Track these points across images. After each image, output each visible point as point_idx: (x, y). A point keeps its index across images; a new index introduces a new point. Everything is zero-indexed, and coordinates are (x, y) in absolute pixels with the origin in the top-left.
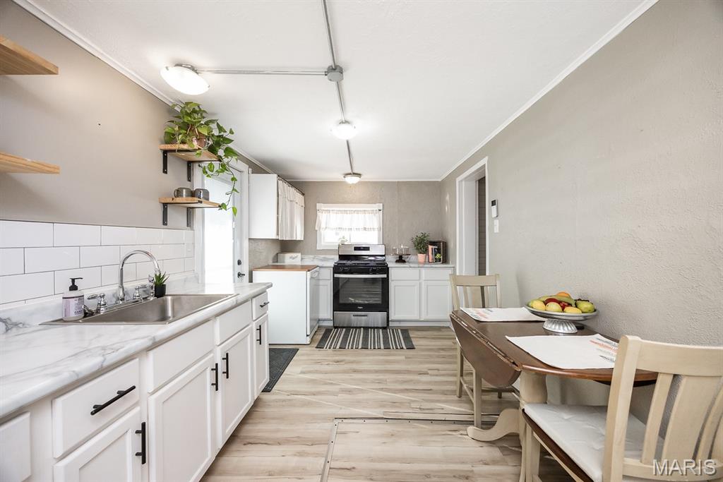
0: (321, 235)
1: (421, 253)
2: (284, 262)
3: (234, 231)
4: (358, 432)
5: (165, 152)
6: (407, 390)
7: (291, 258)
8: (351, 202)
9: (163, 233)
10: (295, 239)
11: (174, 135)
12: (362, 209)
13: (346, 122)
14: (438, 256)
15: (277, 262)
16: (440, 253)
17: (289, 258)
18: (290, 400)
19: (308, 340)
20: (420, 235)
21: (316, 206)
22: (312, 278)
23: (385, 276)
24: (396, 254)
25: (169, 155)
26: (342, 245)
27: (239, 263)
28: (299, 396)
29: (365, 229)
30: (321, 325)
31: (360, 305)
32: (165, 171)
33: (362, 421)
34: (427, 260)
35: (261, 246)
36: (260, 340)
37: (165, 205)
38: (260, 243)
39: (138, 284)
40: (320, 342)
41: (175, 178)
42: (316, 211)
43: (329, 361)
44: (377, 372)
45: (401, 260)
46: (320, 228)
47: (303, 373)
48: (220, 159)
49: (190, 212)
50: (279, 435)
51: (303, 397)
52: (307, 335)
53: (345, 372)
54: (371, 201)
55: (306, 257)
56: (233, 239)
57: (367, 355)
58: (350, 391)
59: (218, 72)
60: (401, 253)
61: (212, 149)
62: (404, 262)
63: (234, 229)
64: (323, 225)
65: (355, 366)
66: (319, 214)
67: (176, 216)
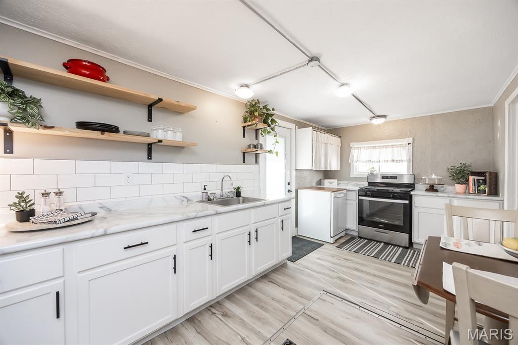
0: (353, 166)
1: (459, 183)
2: (324, 185)
3: (285, 166)
4: (333, 304)
5: (244, 127)
6: (394, 297)
7: (329, 182)
8: (381, 139)
9: (243, 167)
10: (329, 169)
11: (246, 118)
12: (390, 144)
13: (343, 85)
14: (482, 187)
15: (320, 185)
16: (486, 185)
17: (327, 183)
18: (302, 270)
19: (332, 241)
20: (458, 165)
21: (350, 144)
22: (335, 197)
23: (407, 202)
24: (426, 184)
25: (246, 129)
26: (372, 175)
27: (289, 184)
28: (309, 271)
29: (393, 161)
30: (348, 233)
31: (382, 223)
32: (244, 137)
33: (341, 300)
34: (467, 191)
35: (305, 174)
36: (283, 228)
37: (244, 153)
38: (305, 173)
39: (230, 190)
40: (341, 244)
41: (250, 139)
42: (350, 148)
43: (341, 257)
44: (375, 276)
45: (432, 189)
46: (353, 161)
47: (319, 259)
48: (269, 126)
49: (257, 155)
50: (287, 285)
51: (311, 272)
52: (331, 237)
53: (348, 267)
54: (401, 136)
55: (341, 182)
56: (285, 169)
57: (375, 262)
58: (343, 280)
59: (257, 83)
60: (432, 183)
61: (265, 122)
62: (436, 191)
63: (285, 164)
64: (355, 159)
65: (358, 267)
66: (352, 150)
67: (250, 158)
